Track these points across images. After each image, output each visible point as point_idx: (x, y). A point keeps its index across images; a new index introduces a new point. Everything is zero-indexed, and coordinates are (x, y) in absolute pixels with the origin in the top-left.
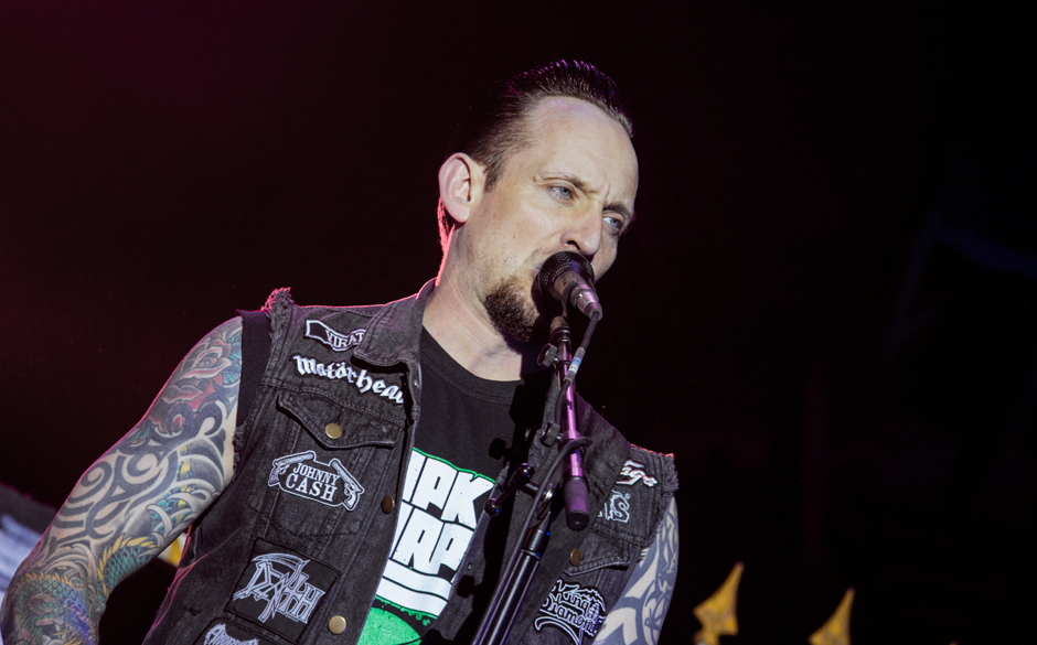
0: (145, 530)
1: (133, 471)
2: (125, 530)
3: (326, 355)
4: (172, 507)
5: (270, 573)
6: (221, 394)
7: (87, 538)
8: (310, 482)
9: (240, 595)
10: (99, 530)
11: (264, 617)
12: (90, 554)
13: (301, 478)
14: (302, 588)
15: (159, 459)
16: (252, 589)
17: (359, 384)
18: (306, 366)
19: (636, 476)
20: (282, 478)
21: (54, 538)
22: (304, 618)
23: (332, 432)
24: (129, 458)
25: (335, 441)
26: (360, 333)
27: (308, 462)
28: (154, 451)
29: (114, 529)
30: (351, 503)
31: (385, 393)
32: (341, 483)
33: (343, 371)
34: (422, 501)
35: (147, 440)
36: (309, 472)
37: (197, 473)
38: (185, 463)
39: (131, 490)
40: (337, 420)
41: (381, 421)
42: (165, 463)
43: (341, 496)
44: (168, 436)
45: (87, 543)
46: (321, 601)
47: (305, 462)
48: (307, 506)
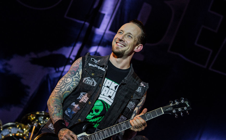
0: (69, 90)
1: (66, 81)
2: (66, 90)
3: (94, 63)
4: (73, 86)
5: (82, 95)
6: (79, 69)
7: (60, 91)
8: (89, 82)
9: (78, 98)
10: (62, 90)
11: (80, 102)
12: (61, 94)
13: (88, 81)
14: (86, 98)
15: (70, 79)
16: (79, 98)
17: (98, 68)
18: (90, 65)
19: (143, 85)
20: (85, 81)
21: (55, 92)
22: (85, 102)
23: (93, 74)
24: (66, 79)
25: (93, 76)
26: (99, 60)
27: (89, 79)
28: (69, 78)
29: (64, 90)
30: (95, 85)
31: (102, 69)
32: (93, 82)
33: (96, 66)
34: (106, 85)
35: (68, 76)
36: (89, 80)
37: (76, 81)
38: (74, 79)
39: (66, 84)
40: (94, 73)
41: (101, 73)
42: (71, 79)
43: (93, 84)
44: (71, 75)
45: (60, 92)
46: (88, 99)
47: (88, 79)
48: (88, 86)
